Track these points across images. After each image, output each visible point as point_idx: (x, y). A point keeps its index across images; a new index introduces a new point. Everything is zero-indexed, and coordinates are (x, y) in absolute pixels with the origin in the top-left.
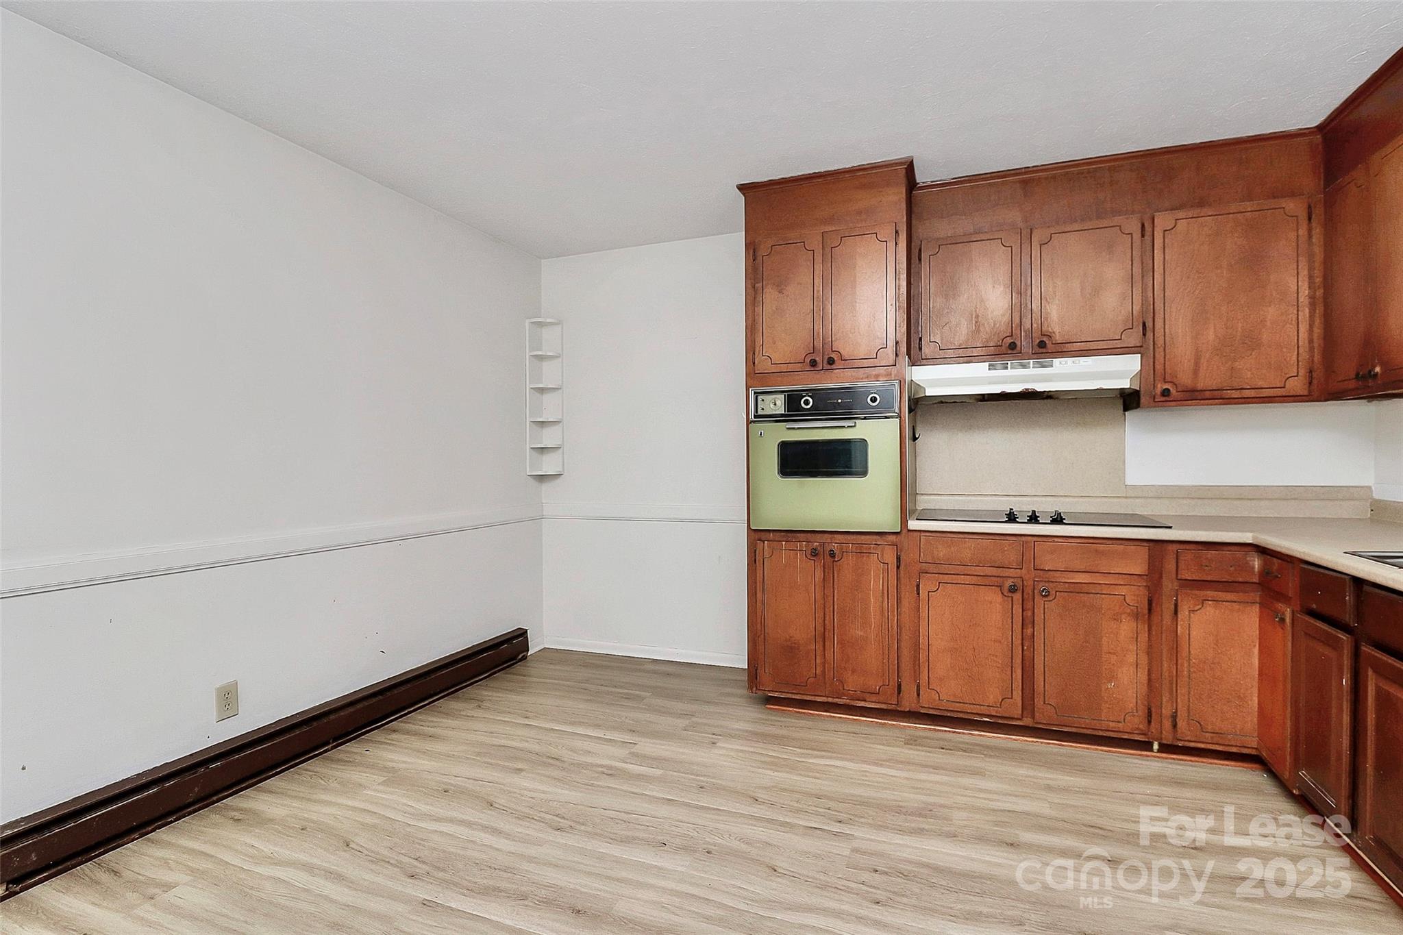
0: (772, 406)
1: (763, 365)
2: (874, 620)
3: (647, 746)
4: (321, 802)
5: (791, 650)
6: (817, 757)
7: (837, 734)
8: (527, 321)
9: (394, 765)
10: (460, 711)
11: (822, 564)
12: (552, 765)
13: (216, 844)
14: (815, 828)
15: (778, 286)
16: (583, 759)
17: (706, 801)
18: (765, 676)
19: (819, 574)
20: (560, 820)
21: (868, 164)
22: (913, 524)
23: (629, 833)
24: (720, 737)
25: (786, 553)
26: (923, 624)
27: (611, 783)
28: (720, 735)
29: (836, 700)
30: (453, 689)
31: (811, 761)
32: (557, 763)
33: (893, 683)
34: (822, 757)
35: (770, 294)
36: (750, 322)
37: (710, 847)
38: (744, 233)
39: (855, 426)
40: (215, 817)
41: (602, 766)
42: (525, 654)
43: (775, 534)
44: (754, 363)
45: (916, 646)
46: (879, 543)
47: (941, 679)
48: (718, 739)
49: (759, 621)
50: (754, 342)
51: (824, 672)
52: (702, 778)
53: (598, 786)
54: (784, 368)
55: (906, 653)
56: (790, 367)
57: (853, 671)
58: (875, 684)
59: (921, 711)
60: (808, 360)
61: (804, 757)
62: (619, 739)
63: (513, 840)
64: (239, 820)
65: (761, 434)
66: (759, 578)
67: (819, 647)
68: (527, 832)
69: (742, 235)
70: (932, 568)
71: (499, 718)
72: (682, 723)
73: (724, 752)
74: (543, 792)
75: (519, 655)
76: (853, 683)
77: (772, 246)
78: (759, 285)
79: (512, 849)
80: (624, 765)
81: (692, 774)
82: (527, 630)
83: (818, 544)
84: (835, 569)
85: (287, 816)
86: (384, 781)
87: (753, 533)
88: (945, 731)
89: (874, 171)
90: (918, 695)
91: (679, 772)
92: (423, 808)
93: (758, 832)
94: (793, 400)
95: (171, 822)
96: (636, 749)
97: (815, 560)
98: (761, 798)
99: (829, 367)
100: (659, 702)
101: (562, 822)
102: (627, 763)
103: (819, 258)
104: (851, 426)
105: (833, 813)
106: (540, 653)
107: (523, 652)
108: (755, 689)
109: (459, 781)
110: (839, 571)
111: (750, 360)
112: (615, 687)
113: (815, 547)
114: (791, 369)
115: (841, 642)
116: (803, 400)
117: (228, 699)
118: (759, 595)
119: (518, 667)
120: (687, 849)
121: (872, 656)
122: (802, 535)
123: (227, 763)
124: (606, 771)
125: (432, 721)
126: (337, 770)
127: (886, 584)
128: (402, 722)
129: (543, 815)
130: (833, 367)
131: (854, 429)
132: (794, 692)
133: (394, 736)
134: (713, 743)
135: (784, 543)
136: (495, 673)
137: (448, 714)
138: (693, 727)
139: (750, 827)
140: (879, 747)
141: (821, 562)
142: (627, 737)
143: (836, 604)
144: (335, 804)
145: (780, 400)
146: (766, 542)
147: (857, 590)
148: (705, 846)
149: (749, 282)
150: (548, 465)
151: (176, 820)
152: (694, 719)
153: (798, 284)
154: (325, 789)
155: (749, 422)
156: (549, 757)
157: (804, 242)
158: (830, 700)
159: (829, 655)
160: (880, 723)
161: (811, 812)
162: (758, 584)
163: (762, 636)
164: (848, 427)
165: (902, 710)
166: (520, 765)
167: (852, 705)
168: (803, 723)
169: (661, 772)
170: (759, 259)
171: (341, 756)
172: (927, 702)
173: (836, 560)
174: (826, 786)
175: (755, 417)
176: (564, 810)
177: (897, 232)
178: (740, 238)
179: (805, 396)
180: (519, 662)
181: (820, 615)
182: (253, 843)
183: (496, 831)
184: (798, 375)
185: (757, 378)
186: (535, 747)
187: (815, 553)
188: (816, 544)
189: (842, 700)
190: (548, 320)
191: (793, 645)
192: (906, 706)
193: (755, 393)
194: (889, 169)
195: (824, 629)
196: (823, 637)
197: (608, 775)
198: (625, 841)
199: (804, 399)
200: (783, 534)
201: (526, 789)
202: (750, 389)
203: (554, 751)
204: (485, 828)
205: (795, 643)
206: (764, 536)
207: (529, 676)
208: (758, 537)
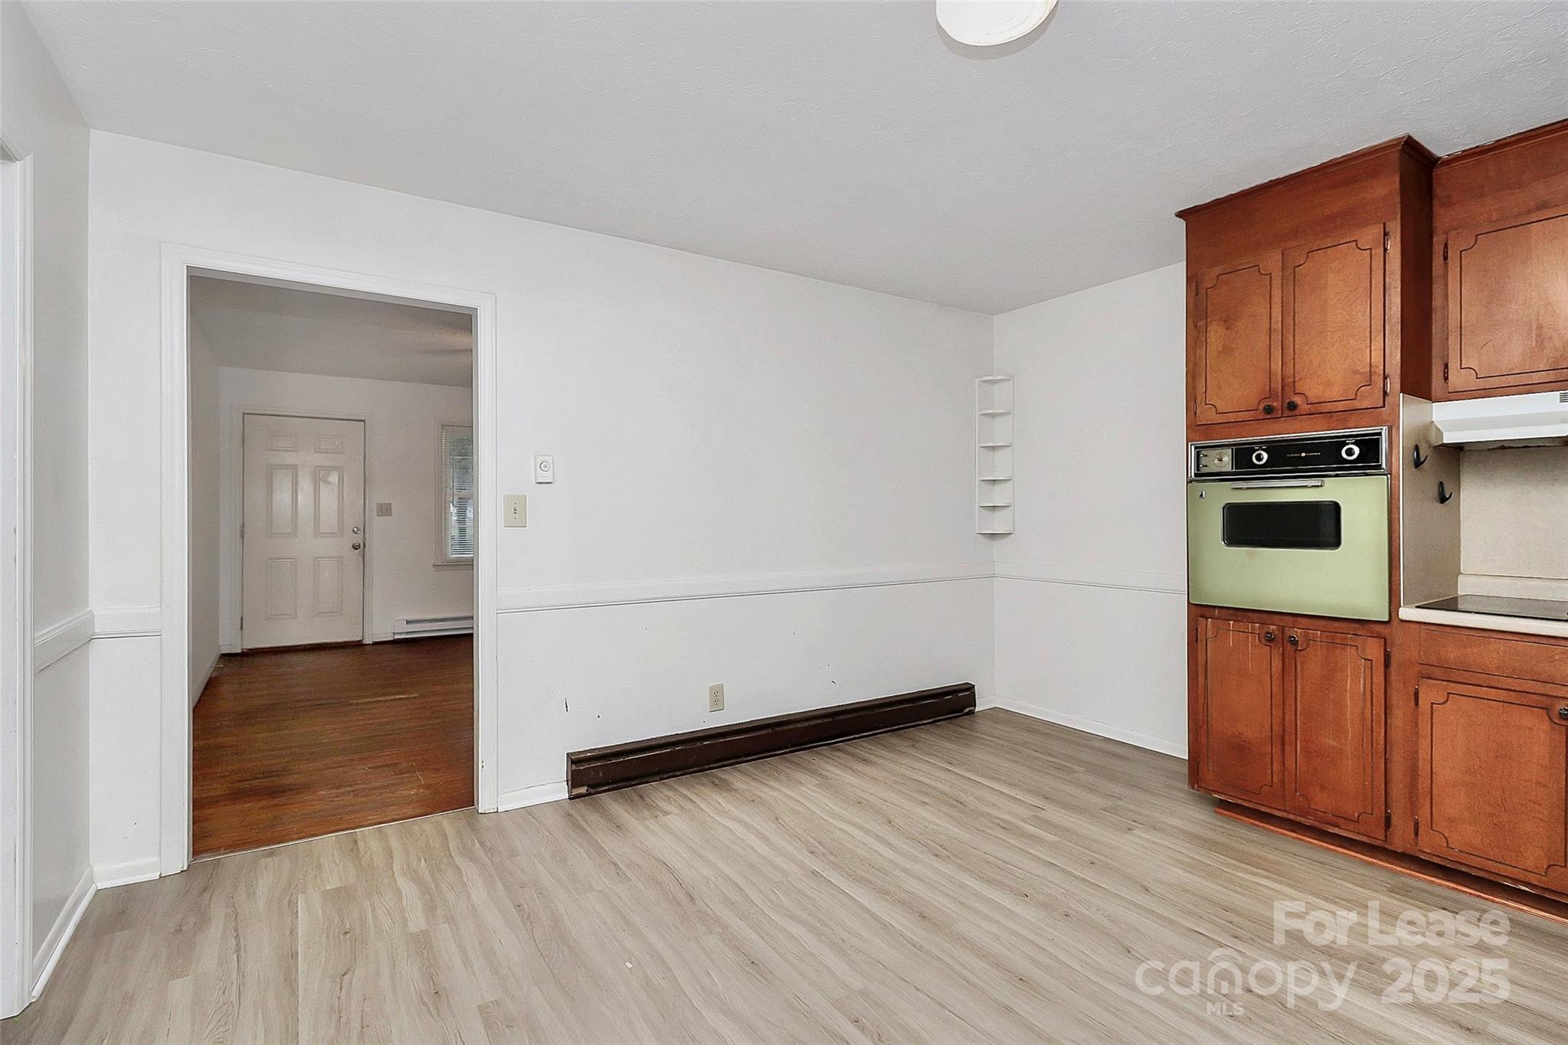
0: (1216, 462)
1: (1208, 416)
2: (1351, 732)
3: (1055, 814)
4: (772, 787)
5: (1240, 748)
6: (1252, 873)
7: (1295, 858)
8: (977, 380)
9: (828, 774)
10: (896, 746)
11: (1281, 652)
12: (955, 806)
13: (699, 796)
14: (1200, 933)
15: (1225, 321)
16: (986, 809)
17: (1089, 875)
18: (1209, 773)
19: (1277, 664)
20: (941, 849)
21: (1343, 157)
22: (1407, 613)
23: (998, 878)
24: (1140, 826)
25: (1233, 634)
26: (1424, 745)
27: (1002, 834)
28: (1142, 824)
29: (1299, 819)
30: (897, 727)
31: (1240, 875)
32: (961, 807)
33: (1379, 811)
34: (1256, 874)
35: (1216, 334)
36: (1191, 366)
37: (1070, 911)
38: (1185, 262)
39: (1321, 486)
40: (704, 780)
41: (1000, 819)
42: (972, 708)
43: (1220, 610)
44: (1195, 413)
45: (1413, 770)
46: (1359, 633)
47: (1451, 821)
48: (1137, 827)
49: (1201, 709)
50: (1194, 388)
51: (1283, 782)
52: (1097, 856)
53: (989, 834)
54: (1231, 417)
55: (1398, 775)
56: (1241, 416)
57: (1323, 788)
58: (1353, 809)
59: (1421, 857)
60: (1261, 407)
61: (1233, 869)
62: (1029, 802)
63: (897, 853)
64: (717, 785)
65: (1202, 495)
66: (1201, 660)
67: (1277, 750)
68: (910, 850)
69: (1183, 265)
70: (1438, 673)
71: (926, 759)
72: (1103, 802)
73: (1137, 840)
74: (938, 825)
75: (965, 708)
76: (1322, 802)
77: (1218, 276)
78: (1202, 323)
79: (892, 858)
80: (1022, 824)
81: (1089, 850)
82: (974, 686)
83: (1275, 627)
84: (1298, 659)
85: (747, 790)
86: (817, 784)
87: (1194, 609)
88: (1464, 892)
89: (1353, 163)
90: (1416, 834)
91: (1076, 843)
92: (837, 809)
93: (1130, 917)
94: (1242, 456)
95: (678, 776)
96: (1041, 814)
97: (1271, 647)
98: (1153, 890)
99: (1290, 414)
100: (1091, 778)
101: (941, 851)
102: (1025, 822)
103: (1277, 282)
104: (1318, 486)
105: (1235, 928)
106: (989, 711)
107: (971, 706)
108: (1196, 786)
109: (872, 799)
110: (1302, 663)
111: (1190, 410)
112: (1049, 755)
113: (1271, 631)
114: (1241, 418)
115: (1305, 749)
116: (1254, 455)
117: (717, 698)
118: (1201, 679)
119: (964, 720)
120: (1046, 906)
121: (1348, 772)
122: (1256, 615)
123: (713, 744)
124: (1002, 824)
125: (870, 749)
126: (789, 768)
127: (1368, 686)
128: (847, 744)
129: (929, 842)
130: (1295, 413)
131: (1322, 488)
132: (1244, 798)
133: (837, 754)
134: (1129, 829)
135: (1231, 622)
136: (939, 721)
137: (885, 747)
138: (1113, 810)
139: (1124, 909)
140: (1346, 884)
141: (1279, 649)
142: (1040, 803)
143: (1299, 703)
144: (779, 791)
145: (1227, 457)
146: (1210, 620)
147: (1327, 689)
148: (1067, 910)
149: (1191, 321)
150: (998, 524)
151: (682, 775)
152: (1120, 803)
153: (1250, 316)
154: (776, 779)
155: (1189, 482)
156: (954, 799)
157: (1258, 266)
158: (1292, 817)
159: (1289, 763)
160: (1361, 859)
161: (1207, 919)
162: (1200, 667)
163: (1205, 726)
164: (1313, 486)
165: (1392, 849)
166: (927, 800)
167: (1321, 829)
168: (1254, 836)
169: (1057, 839)
170: (1202, 292)
171: (795, 759)
172: (1428, 846)
173: (1299, 648)
174: (1240, 901)
175: (1196, 475)
176: (948, 843)
177: (1386, 234)
178: (1179, 271)
179: (1258, 450)
180: (964, 715)
181: (1277, 713)
182: (720, 801)
183: (887, 843)
184: (1250, 424)
185: (1199, 430)
186: (947, 789)
187: (1270, 639)
188: (1272, 627)
189: (1307, 820)
190: (999, 377)
191: (1243, 743)
192: (1398, 844)
193: (1196, 448)
194: (1375, 156)
195: (1284, 731)
196: (1282, 739)
197: (1003, 827)
198: (991, 882)
199: (1257, 452)
200: (1231, 612)
201: (924, 819)
202: (1189, 444)
203: (962, 796)
204: (878, 838)
205: (1245, 742)
206: (1207, 612)
207: (972, 730)
208: (1200, 614)
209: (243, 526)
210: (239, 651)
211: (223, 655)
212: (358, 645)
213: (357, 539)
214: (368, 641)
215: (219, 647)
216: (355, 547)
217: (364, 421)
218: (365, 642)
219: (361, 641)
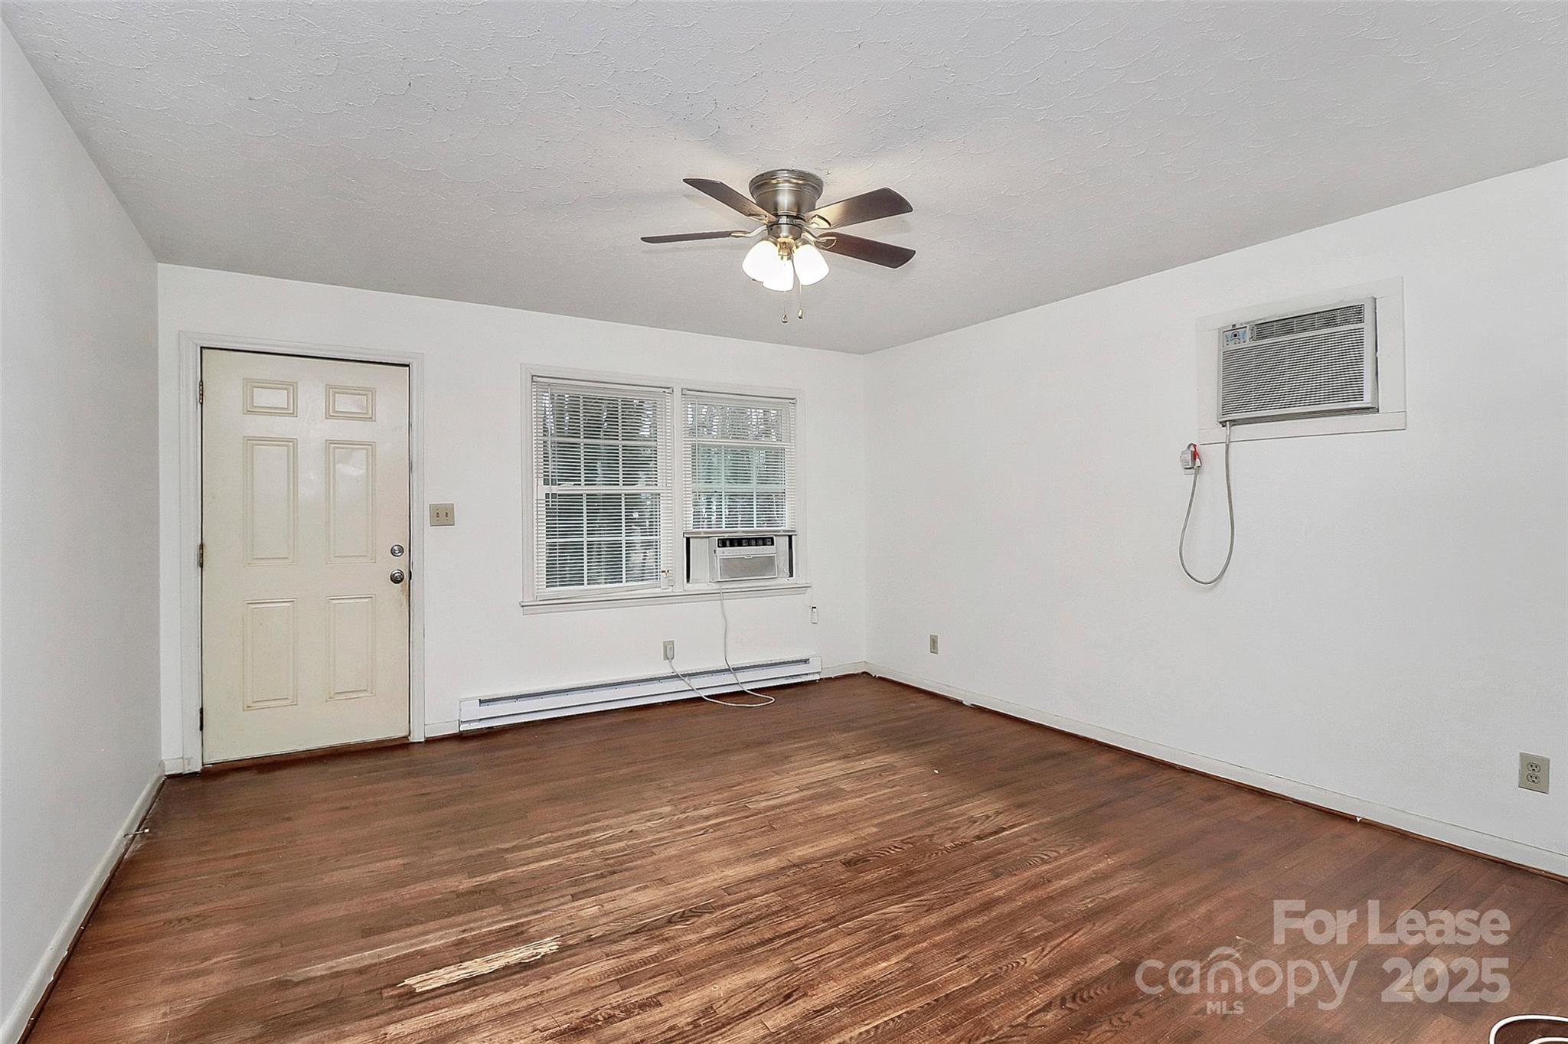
209: (202, 546)
210: (198, 768)
211: (170, 777)
212: (402, 745)
213: (398, 565)
214: (417, 737)
215: (161, 764)
216: (396, 580)
217: (408, 366)
218: (412, 739)
219: (406, 737)
